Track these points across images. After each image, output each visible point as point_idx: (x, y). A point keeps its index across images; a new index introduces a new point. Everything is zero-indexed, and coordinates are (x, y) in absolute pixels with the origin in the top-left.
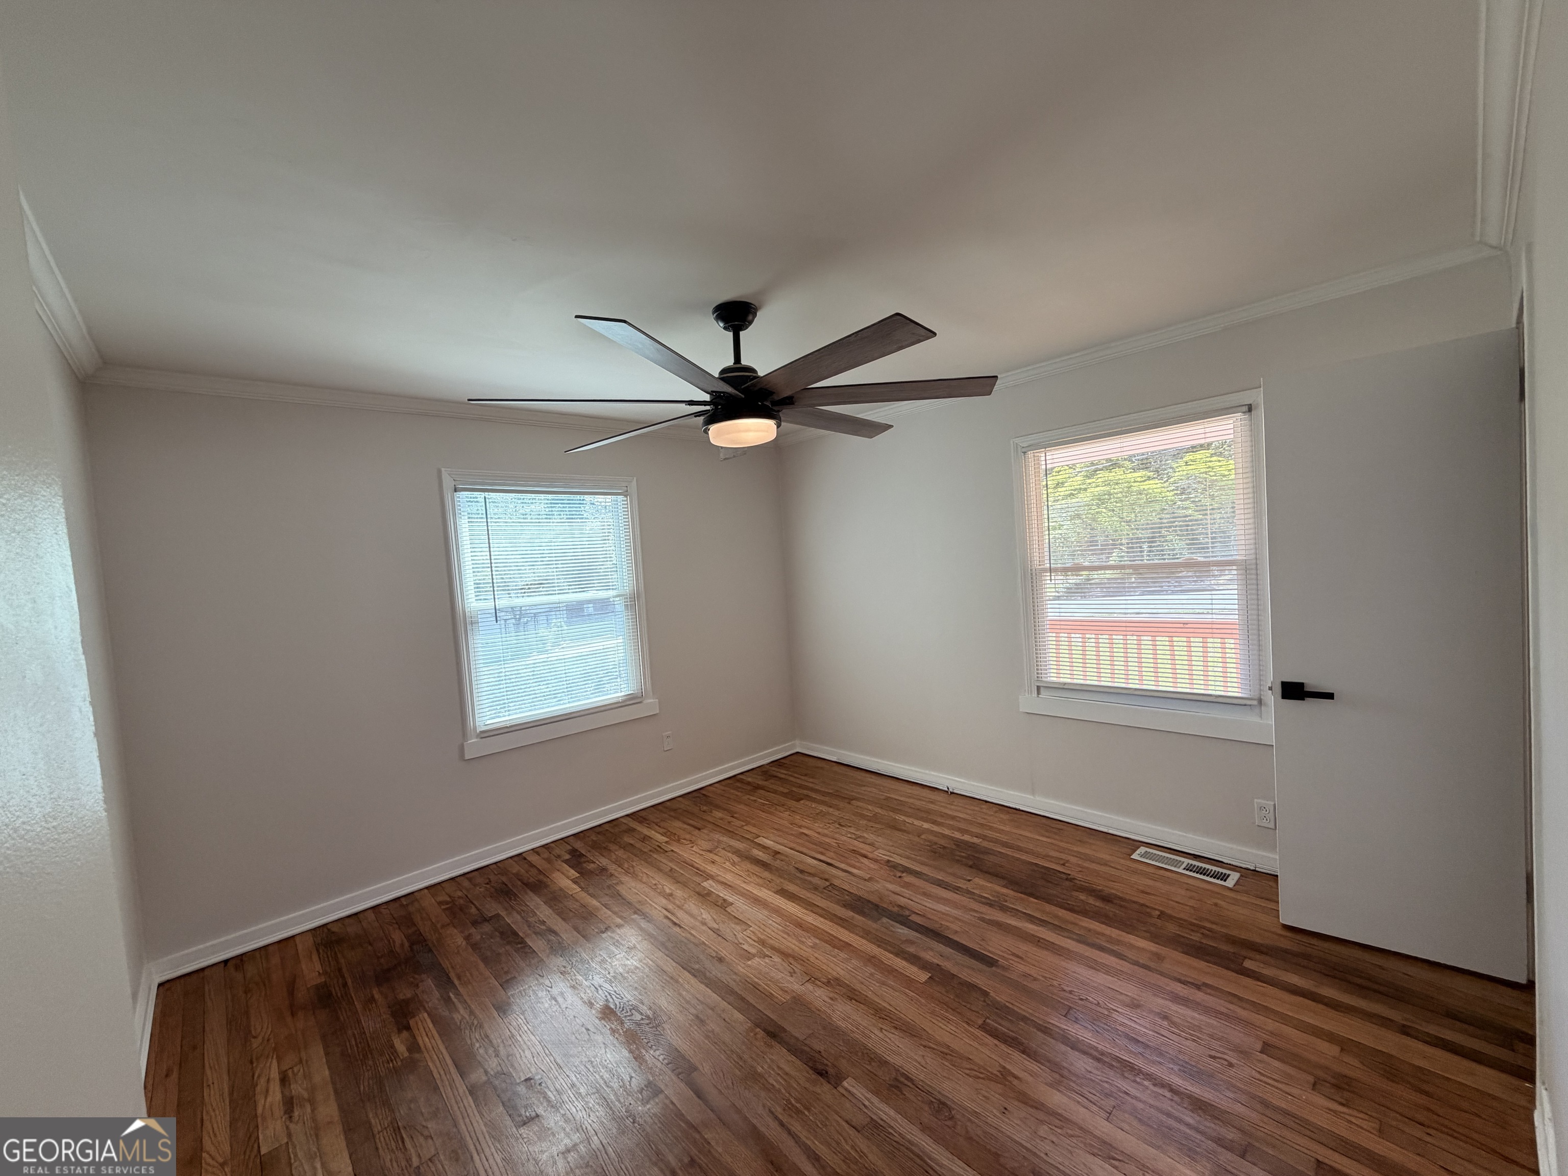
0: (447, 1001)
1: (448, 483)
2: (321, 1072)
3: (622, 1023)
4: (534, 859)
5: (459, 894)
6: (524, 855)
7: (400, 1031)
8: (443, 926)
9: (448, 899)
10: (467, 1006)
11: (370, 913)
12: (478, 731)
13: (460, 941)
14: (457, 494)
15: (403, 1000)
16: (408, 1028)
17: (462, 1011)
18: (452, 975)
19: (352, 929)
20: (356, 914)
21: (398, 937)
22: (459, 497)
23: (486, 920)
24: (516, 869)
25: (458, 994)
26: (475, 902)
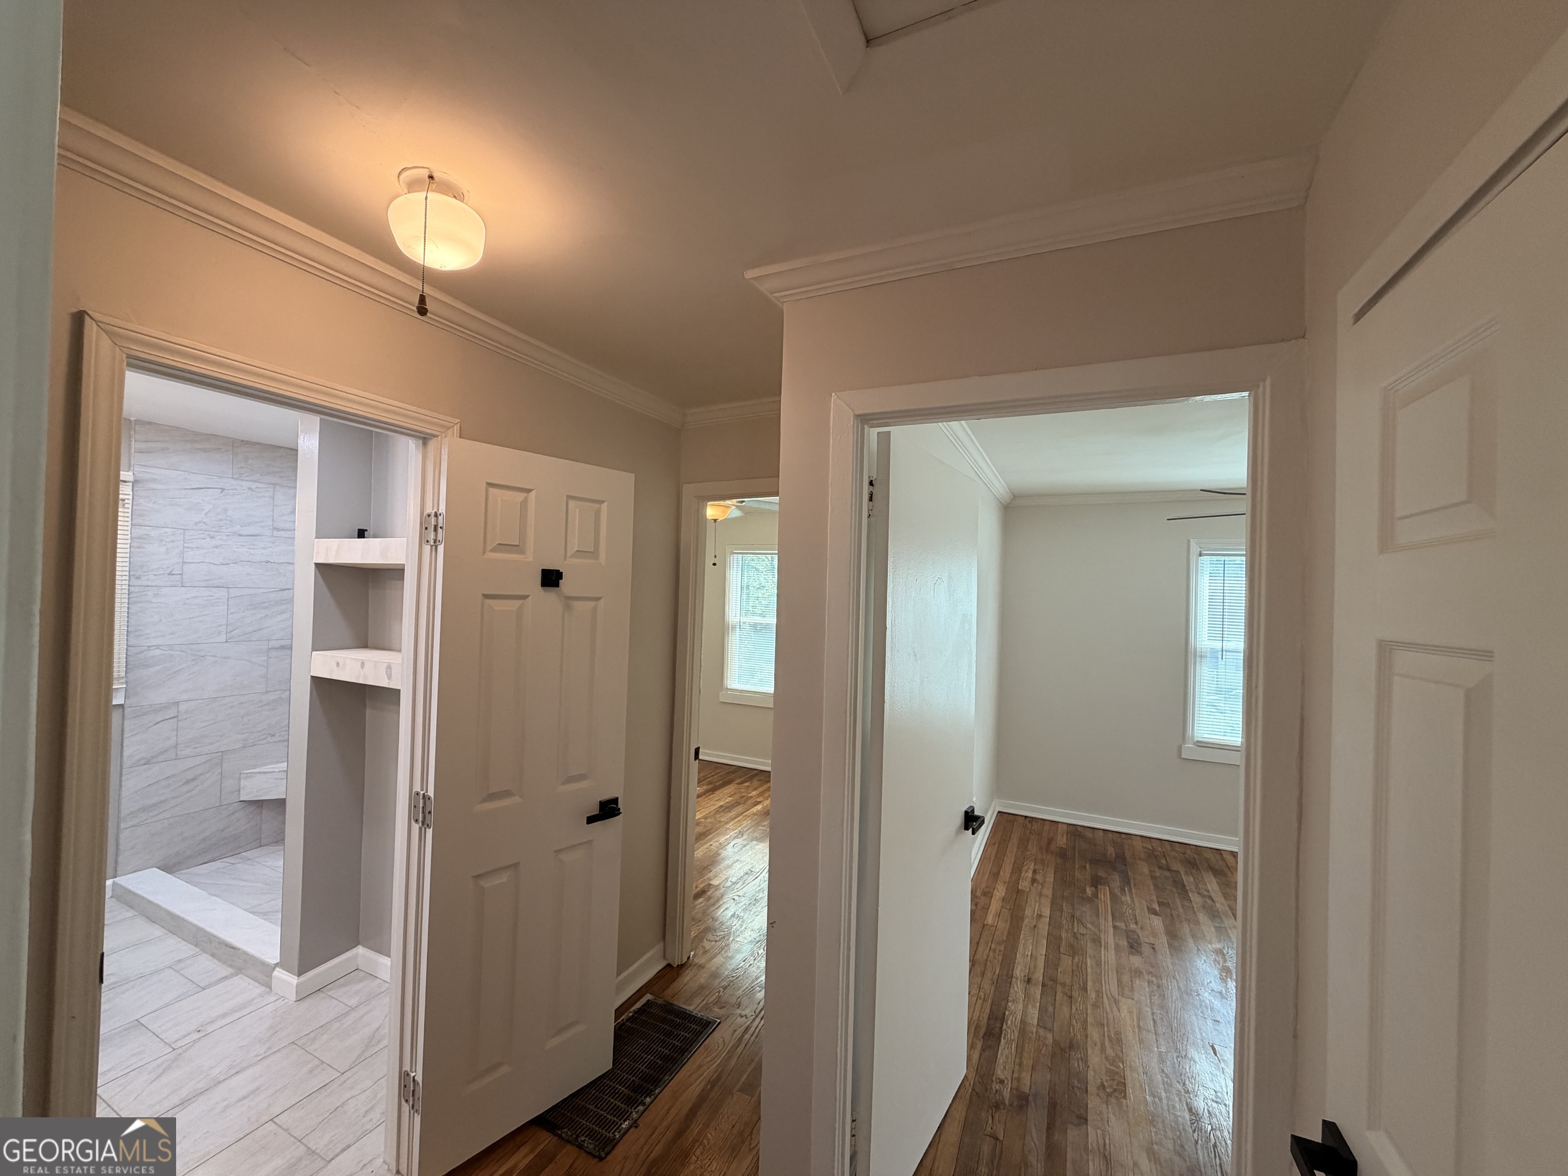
0: (1123, 890)
1: (1195, 549)
2: (1050, 878)
3: (1225, 961)
4: (1226, 856)
5: (1160, 849)
6: (1222, 852)
7: (1092, 886)
8: (1140, 859)
9: (1151, 848)
10: (1132, 897)
11: (1101, 833)
12: (1195, 740)
13: (1146, 870)
14: (1202, 558)
15: (1100, 876)
16: (1096, 888)
17: (1128, 898)
18: (1132, 882)
19: (1089, 834)
20: (1094, 828)
21: (1111, 851)
22: (1203, 560)
23: (1169, 870)
24: (1210, 856)
25: (1130, 890)
26: (1167, 858)
